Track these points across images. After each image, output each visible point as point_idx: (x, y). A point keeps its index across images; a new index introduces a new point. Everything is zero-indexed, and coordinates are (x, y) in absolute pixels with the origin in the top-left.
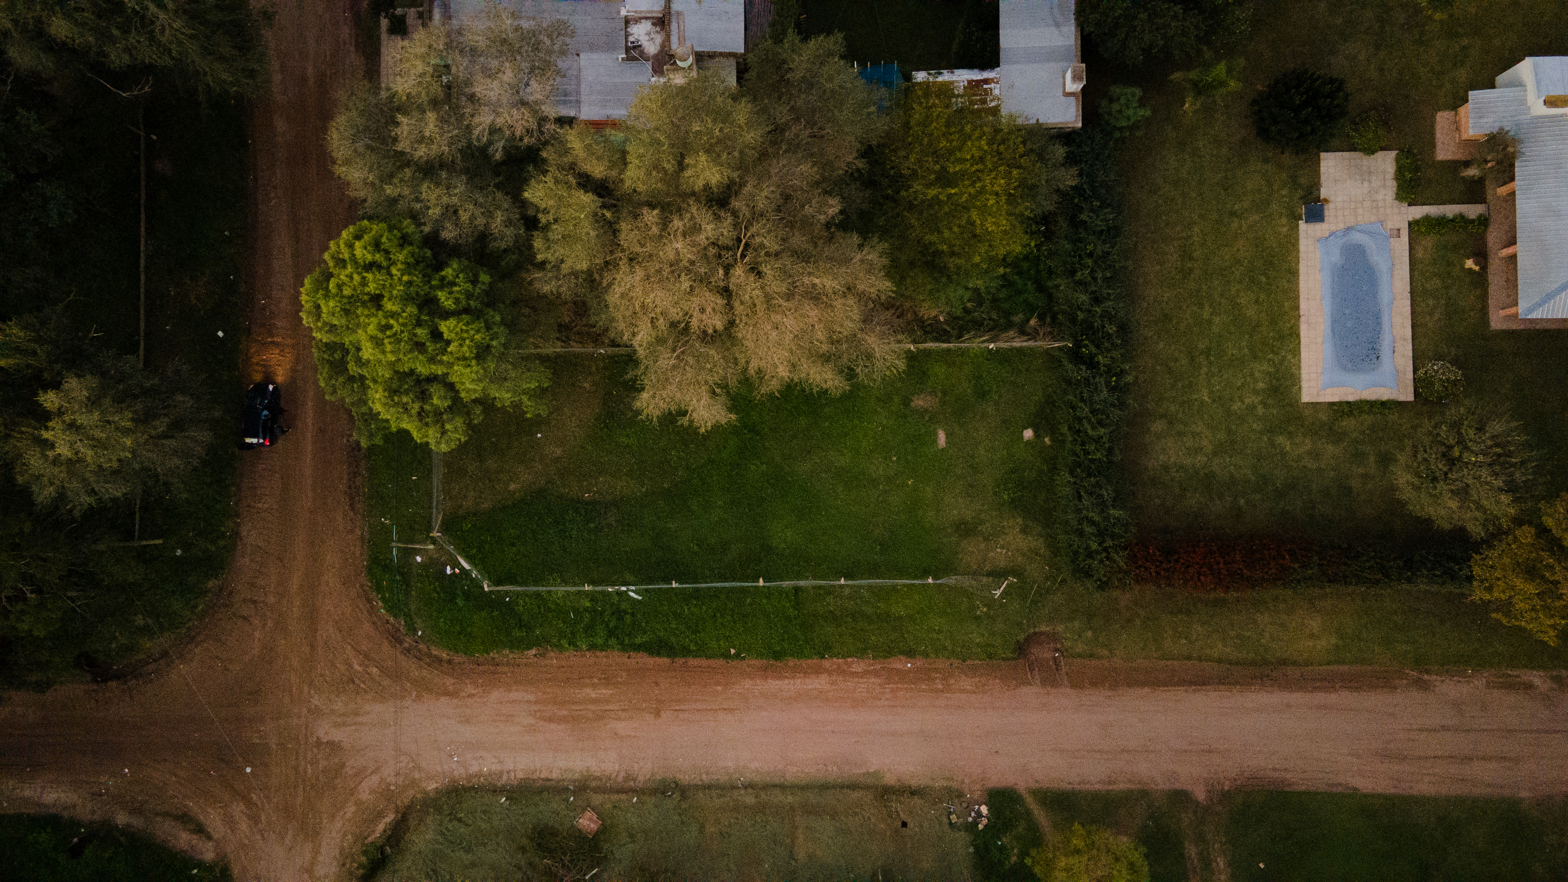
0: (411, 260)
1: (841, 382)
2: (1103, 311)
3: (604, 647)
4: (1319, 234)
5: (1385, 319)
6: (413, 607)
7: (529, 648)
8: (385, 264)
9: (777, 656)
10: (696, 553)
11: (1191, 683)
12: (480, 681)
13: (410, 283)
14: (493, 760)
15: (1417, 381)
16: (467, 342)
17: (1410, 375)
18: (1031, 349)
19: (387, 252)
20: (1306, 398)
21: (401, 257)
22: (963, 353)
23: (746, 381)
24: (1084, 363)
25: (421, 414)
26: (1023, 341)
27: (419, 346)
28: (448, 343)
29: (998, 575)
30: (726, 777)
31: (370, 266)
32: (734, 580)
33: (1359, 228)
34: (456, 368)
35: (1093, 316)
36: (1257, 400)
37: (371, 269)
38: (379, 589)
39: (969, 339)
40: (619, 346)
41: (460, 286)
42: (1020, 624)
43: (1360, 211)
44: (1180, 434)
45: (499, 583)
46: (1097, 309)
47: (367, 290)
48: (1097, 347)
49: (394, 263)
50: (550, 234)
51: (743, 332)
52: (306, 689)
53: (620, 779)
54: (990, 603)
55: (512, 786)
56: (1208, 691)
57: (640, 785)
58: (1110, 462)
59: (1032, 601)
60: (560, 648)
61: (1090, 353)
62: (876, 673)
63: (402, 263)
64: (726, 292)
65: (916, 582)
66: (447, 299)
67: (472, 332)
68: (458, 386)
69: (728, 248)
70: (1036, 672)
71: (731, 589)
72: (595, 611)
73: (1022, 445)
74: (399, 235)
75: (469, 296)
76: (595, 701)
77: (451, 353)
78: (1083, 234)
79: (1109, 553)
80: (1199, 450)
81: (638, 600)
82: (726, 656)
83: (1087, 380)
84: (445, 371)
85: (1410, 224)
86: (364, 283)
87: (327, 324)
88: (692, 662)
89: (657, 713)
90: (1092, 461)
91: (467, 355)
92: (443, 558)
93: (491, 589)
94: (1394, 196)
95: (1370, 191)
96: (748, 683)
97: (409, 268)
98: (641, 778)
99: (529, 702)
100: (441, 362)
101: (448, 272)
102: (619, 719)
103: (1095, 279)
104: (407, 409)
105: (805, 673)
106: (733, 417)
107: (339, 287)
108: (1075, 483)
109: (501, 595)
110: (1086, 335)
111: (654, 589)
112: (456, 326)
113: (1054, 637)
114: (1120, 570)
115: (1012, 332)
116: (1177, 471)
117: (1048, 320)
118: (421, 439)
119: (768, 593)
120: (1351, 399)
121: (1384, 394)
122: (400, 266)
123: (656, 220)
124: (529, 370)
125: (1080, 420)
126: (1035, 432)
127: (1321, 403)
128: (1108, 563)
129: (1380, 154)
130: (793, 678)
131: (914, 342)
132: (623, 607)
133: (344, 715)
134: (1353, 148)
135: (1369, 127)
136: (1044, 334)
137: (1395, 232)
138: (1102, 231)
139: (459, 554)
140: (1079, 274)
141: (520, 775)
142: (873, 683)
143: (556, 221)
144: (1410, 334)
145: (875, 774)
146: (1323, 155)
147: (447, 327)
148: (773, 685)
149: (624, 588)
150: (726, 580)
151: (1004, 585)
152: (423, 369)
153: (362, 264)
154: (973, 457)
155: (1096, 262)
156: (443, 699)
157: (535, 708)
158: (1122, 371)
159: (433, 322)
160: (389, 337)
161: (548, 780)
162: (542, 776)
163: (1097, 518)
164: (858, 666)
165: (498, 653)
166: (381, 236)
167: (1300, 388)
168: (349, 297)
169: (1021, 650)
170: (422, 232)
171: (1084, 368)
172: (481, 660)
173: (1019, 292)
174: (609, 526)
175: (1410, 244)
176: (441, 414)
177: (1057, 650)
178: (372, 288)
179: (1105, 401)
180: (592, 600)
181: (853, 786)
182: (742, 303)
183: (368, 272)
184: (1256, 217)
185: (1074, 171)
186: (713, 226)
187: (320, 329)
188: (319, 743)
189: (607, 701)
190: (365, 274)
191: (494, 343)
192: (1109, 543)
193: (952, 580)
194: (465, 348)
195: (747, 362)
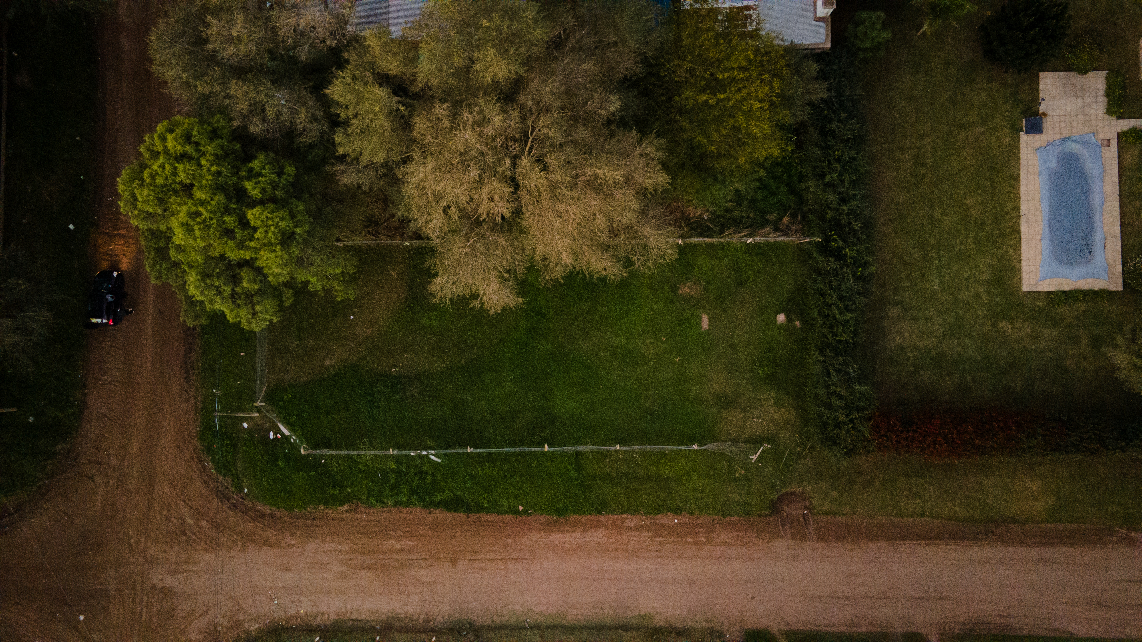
0: (220, 152)
1: (619, 270)
2: (849, 209)
3: (408, 504)
4: (1037, 144)
5: (1097, 217)
6: (240, 467)
7: (342, 504)
8: (194, 155)
9: (560, 512)
10: (488, 421)
11: (924, 538)
12: (298, 533)
13: (219, 173)
14: (309, 603)
15: (1125, 272)
16: (272, 229)
17: (1119, 267)
18: (785, 243)
19: (197, 144)
20: (1025, 288)
21: (210, 149)
22: (723, 247)
23: (532, 269)
24: (833, 256)
25: (233, 296)
26: (778, 236)
27: (229, 233)
28: (255, 229)
29: (755, 441)
30: (515, 620)
31: (182, 157)
32: (523, 445)
33: (1073, 138)
34: (262, 253)
35: (841, 214)
36: (982, 290)
37: (182, 160)
38: (209, 450)
39: (731, 234)
40: (422, 239)
41: (266, 177)
42: (774, 486)
43: (1074, 124)
44: (914, 319)
45: (315, 447)
46: (845, 208)
47: (178, 179)
48: (844, 241)
49: (204, 154)
50: (350, 130)
51: (529, 221)
52: (143, 540)
53: (421, 620)
54: (747, 466)
55: (326, 626)
56: (940, 545)
57: (439, 625)
58: (855, 343)
59: (784, 464)
60: (369, 506)
61: (839, 247)
62: (646, 528)
63: (211, 155)
64: (514, 183)
65: (683, 448)
66: (254, 188)
67: (277, 220)
68: (266, 271)
69: (514, 140)
70: (788, 527)
71: (521, 454)
72: (400, 472)
73: (776, 328)
74: (209, 129)
75: (275, 186)
76: (401, 551)
77: (258, 239)
78: (832, 142)
79: (854, 424)
80: (931, 333)
81: (438, 462)
82: (515, 512)
83: (835, 270)
84: (253, 256)
85: (1119, 135)
86: (175, 172)
87: (144, 212)
88: (484, 516)
89: (454, 562)
90: (840, 341)
91: (273, 240)
92: (267, 425)
93: (307, 452)
94: (1105, 111)
95: (1083, 107)
96: (534, 536)
97: (217, 159)
98: (439, 619)
99: (341, 552)
100: (249, 248)
101: (255, 164)
102: (420, 567)
103: (843, 182)
104: (220, 292)
105: (584, 527)
106: (520, 300)
107: (153, 177)
108: (824, 362)
109: (317, 459)
110: (835, 230)
111: (451, 454)
112: (261, 214)
113: (803, 497)
114: (865, 439)
115: (768, 229)
116: (912, 351)
117: (799, 218)
118: (233, 319)
119: (552, 457)
120: (1066, 288)
121: (1097, 284)
122: (208, 157)
123: (447, 112)
124: (334, 257)
125: (829, 306)
126: (787, 317)
127: (1039, 292)
128: (854, 432)
129: (1092, 74)
130: (574, 531)
131: (682, 237)
132: (424, 468)
133: (176, 563)
134: (1069, 69)
135: (1084, 48)
136: (796, 231)
137: (1106, 142)
138: (849, 139)
139: (280, 422)
140: (828, 177)
141: (333, 617)
142: (644, 536)
143: (356, 116)
144: (1119, 231)
145: (646, 617)
146: (1041, 74)
147: (253, 215)
149: (424, 453)
150: (515, 445)
151: (760, 451)
152: (233, 255)
153: (174, 155)
154: (732, 338)
155: (843, 167)
156: (266, 549)
157: (346, 557)
158: (865, 263)
159: (241, 210)
160: (199, 223)
161: (357, 620)
162: (353, 617)
163: (844, 393)
164: (632, 521)
165: (315, 508)
166: (192, 129)
167: (1020, 279)
168: (162, 187)
169: (775, 507)
170: (231, 126)
171: (832, 259)
172: (300, 514)
173: (774, 194)
174: (413, 396)
175: (1119, 152)
176: (252, 296)
177: (806, 508)
178: (182, 177)
179: (851, 289)
180: (397, 463)
181: (626, 628)
182: (529, 192)
183: (179, 163)
184: (982, 130)
185: (825, 85)
186: (500, 117)
187: (135, 217)
188: (154, 588)
189: (410, 551)
190: (176, 165)
191: (298, 230)
192: (856, 415)
193: (713, 446)
194: (270, 235)
195: (533, 249)
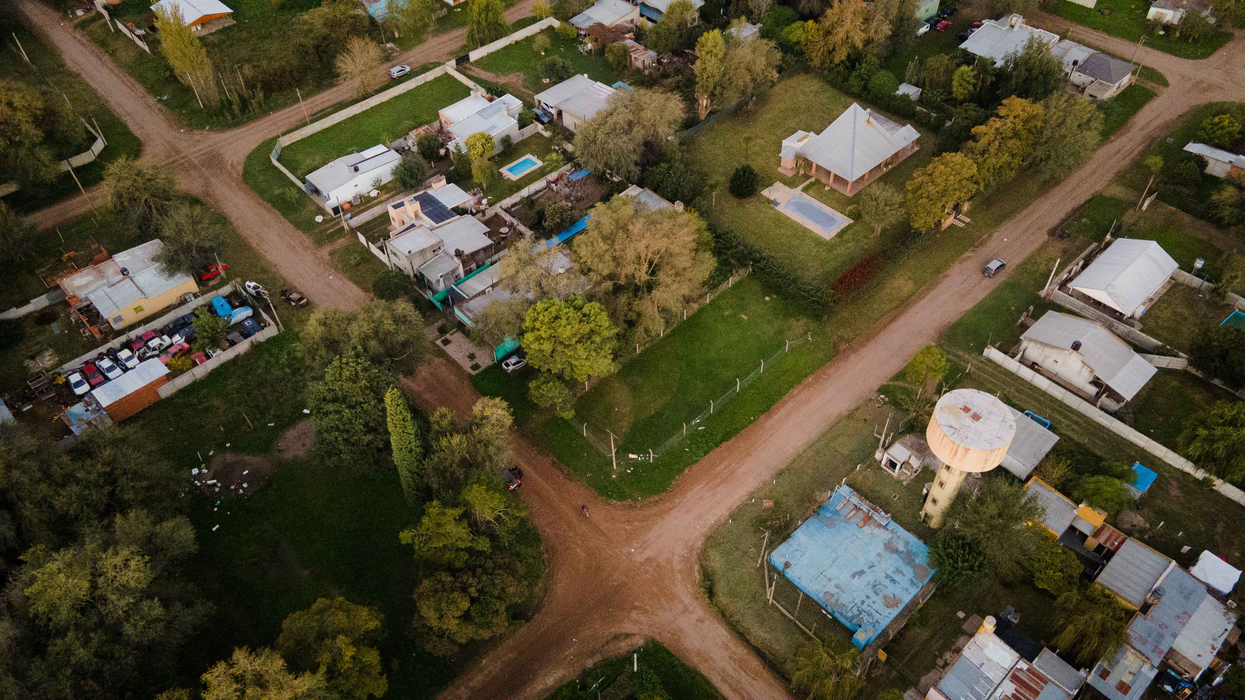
3: (710, 450)
4: (783, 207)
6: (628, 493)
7: (684, 470)
9: (768, 408)
14: (711, 517)
15: (849, 217)
17: (846, 217)
20: (828, 239)
29: (804, 335)
36: (817, 249)
38: (609, 497)
42: (827, 343)
43: (786, 196)
44: (808, 269)
52: (617, 551)
53: (762, 485)
54: (811, 344)
59: (822, 333)
60: (695, 461)
62: (803, 389)
70: (848, 352)
73: (769, 302)
85: (802, 191)
88: (743, 432)
89: (750, 455)
92: (623, 469)
94: (790, 189)
95: (783, 192)
96: (768, 424)
102: (739, 467)
113: (840, 338)
120: (839, 231)
121: (845, 225)
126: (769, 297)
127: (833, 237)
129: (775, 184)
133: (641, 547)
134: (766, 187)
135: (764, 181)
141: (726, 514)
146: (761, 193)
148: (776, 417)
151: (809, 336)
154: (759, 314)
157: (707, 487)
161: (737, 507)
162: (734, 507)
167: (823, 238)
169: (836, 349)
172: (670, 489)
174: (669, 413)
175: (808, 194)
177: (846, 342)
180: (689, 439)
184: (763, 214)
